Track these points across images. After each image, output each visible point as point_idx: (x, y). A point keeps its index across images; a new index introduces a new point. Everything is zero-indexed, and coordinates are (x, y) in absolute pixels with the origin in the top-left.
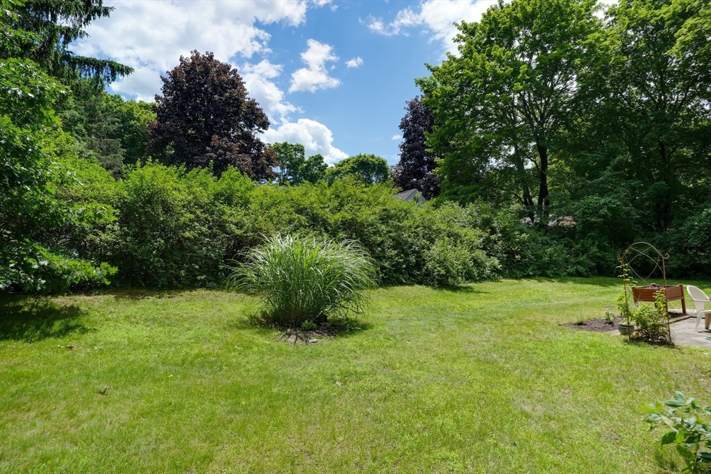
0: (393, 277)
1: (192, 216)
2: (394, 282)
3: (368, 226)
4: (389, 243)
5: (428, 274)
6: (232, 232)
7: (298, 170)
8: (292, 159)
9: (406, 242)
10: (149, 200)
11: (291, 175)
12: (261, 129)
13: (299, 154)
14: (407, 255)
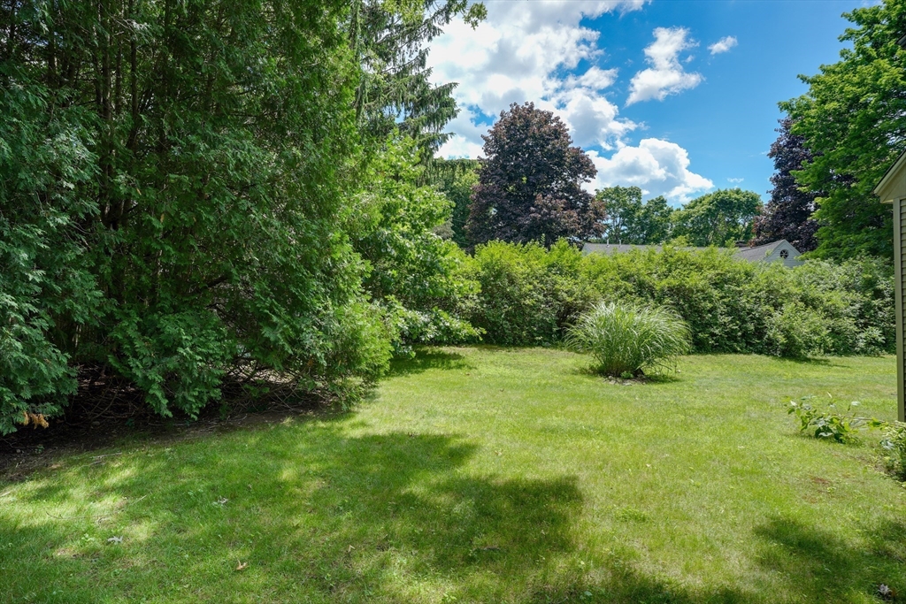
0: (727, 345)
1: (531, 287)
2: (727, 350)
3: (698, 291)
4: (722, 309)
5: (771, 342)
6: (564, 300)
7: (633, 218)
8: (625, 205)
9: (744, 309)
10: (498, 275)
11: (626, 225)
12: (588, 178)
13: (634, 199)
14: (744, 322)
